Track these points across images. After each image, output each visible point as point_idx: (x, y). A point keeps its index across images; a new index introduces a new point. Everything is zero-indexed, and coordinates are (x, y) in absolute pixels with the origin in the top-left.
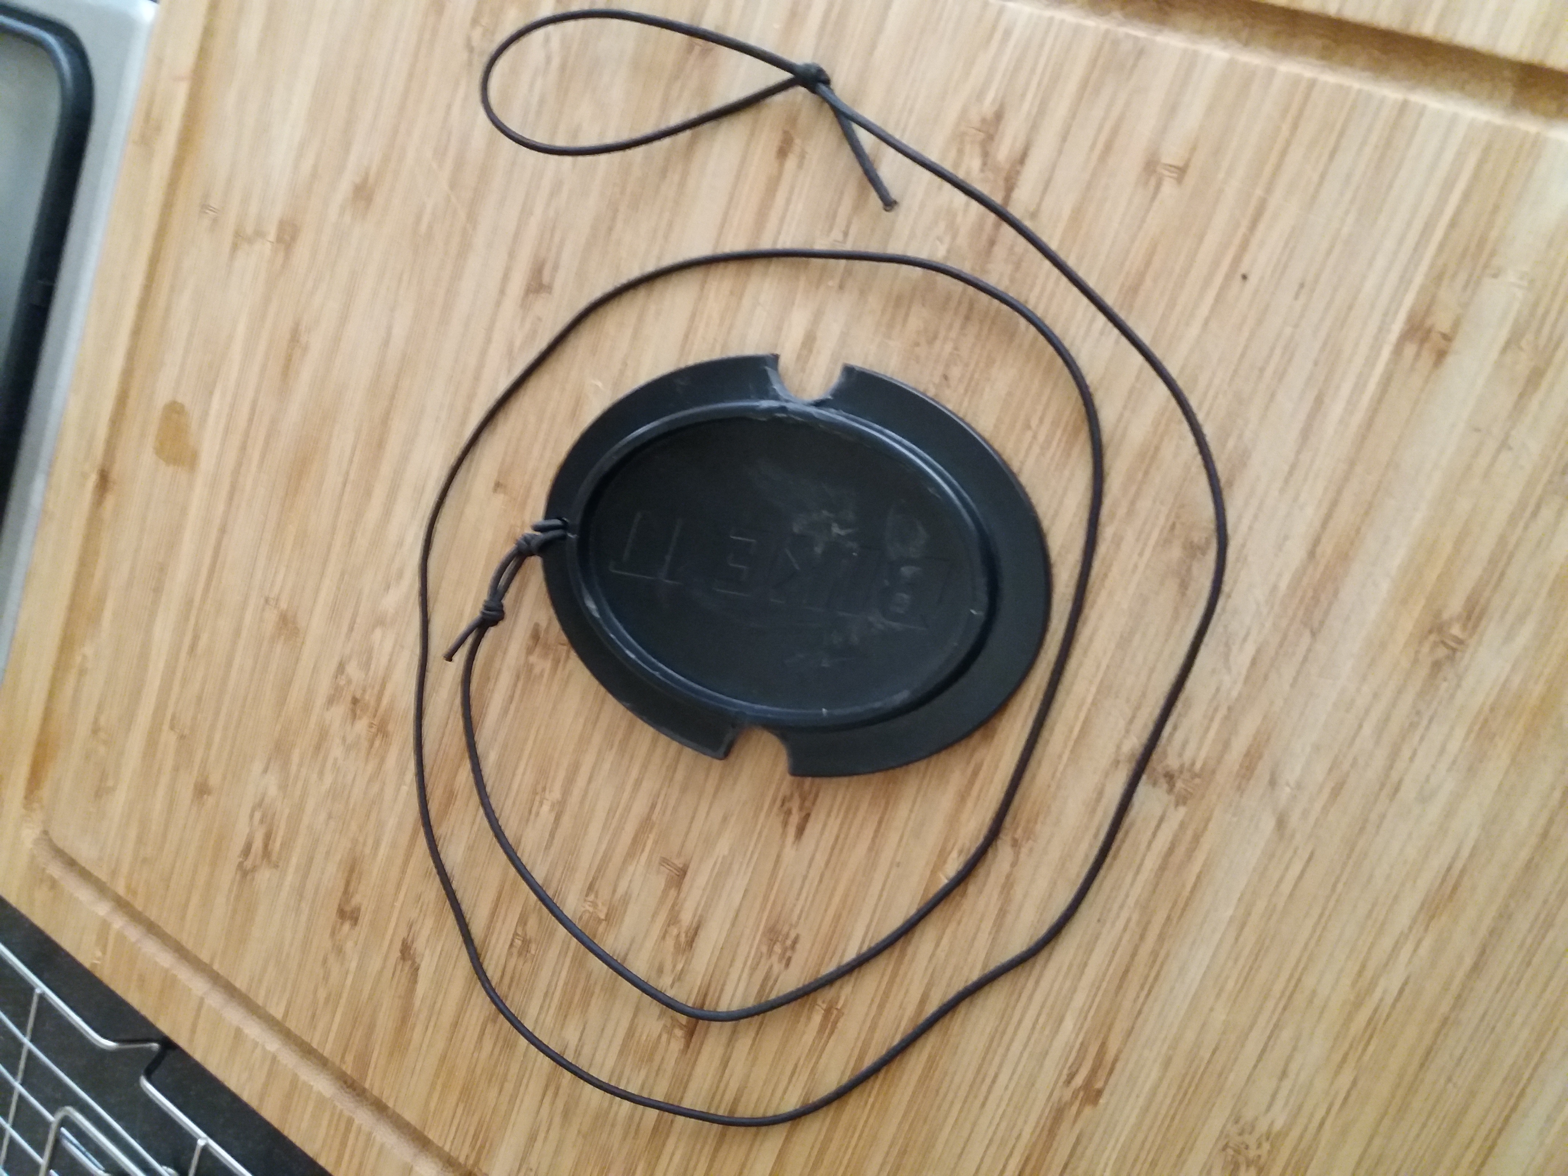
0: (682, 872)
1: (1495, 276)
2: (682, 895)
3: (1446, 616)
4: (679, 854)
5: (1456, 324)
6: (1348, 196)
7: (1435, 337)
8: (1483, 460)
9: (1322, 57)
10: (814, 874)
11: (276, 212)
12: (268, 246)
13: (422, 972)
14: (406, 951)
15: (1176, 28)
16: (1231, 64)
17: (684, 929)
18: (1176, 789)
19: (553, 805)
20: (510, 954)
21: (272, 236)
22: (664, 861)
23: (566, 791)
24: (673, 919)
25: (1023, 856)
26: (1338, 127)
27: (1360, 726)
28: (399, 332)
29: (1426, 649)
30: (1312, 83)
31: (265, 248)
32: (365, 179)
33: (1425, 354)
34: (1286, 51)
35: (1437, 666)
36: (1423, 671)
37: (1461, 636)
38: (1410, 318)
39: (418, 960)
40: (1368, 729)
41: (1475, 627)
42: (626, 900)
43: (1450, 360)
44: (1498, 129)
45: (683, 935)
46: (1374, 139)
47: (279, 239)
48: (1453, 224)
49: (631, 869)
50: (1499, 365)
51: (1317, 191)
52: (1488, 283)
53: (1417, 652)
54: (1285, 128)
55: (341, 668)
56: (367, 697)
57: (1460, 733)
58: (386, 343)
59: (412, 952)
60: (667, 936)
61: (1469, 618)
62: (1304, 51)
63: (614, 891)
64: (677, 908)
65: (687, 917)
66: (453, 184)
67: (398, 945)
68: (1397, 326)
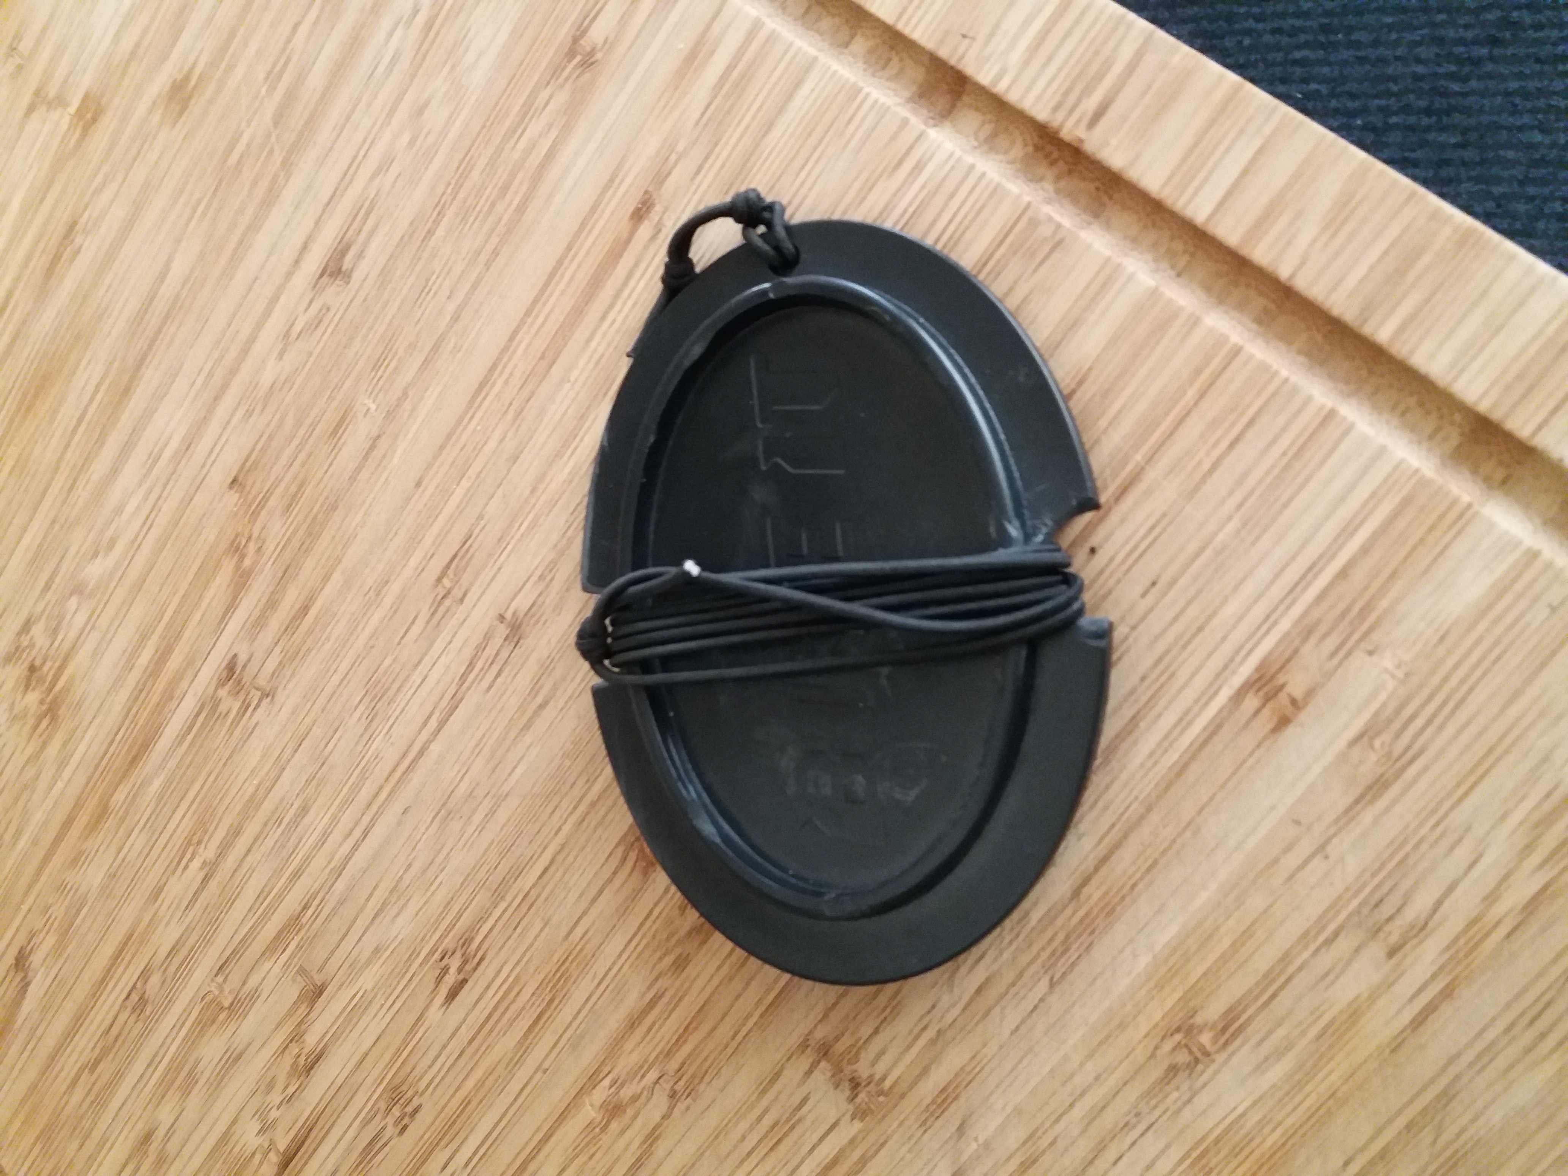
0: (319, 991)
1: (1370, 653)
2: (313, 1015)
3: (1199, 1019)
4: (320, 970)
5: (1310, 693)
6: (1237, 498)
7: (1283, 697)
8: (1292, 860)
9: (1259, 321)
10: (455, 1047)
11: (85, 82)
12: (67, 119)
13: (32, 988)
14: (21, 961)
15: (1108, 226)
16: (1154, 293)
17: (305, 1051)
18: (858, 1100)
19: (204, 863)
20: (123, 1007)
21: (72, 109)
22: (302, 971)
23: (221, 854)
24: (296, 1037)
25: (676, 1112)
26: (1251, 412)
27: (1071, 1105)
28: (179, 268)
29: (1168, 1046)
30: (1237, 351)
31: (62, 118)
32: (187, 78)
33: (1266, 712)
34: (1221, 300)
35: (1173, 1070)
36: (1156, 1072)
37: (1208, 1046)
38: (1261, 667)
39: (30, 974)
40: (1078, 1112)
41: (1226, 1044)
42: (254, 996)
43: (1291, 731)
44: (1424, 483)
45: (303, 1058)
46: (1284, 442)
47: (80, 114)
48: (1343, 574)
49: (267, 965)
50: (1343, 757)
51: (1204, 479)
52: (1359, 659)
53: (1156, 1048)
54: (1191, 394)
55: (26, 627)
56: (46, 669)
57: (1175, 1154)
58: (162, 276)
59: (27, 964)
60: (287, 1051)
61: (1224, 1030)
62: (1241, 306)
63: (244, 983)
64: (303, 1027)
65: (311, 1039)
66: (277, 120)
67: (13, 951)
68: (1245, 671)
